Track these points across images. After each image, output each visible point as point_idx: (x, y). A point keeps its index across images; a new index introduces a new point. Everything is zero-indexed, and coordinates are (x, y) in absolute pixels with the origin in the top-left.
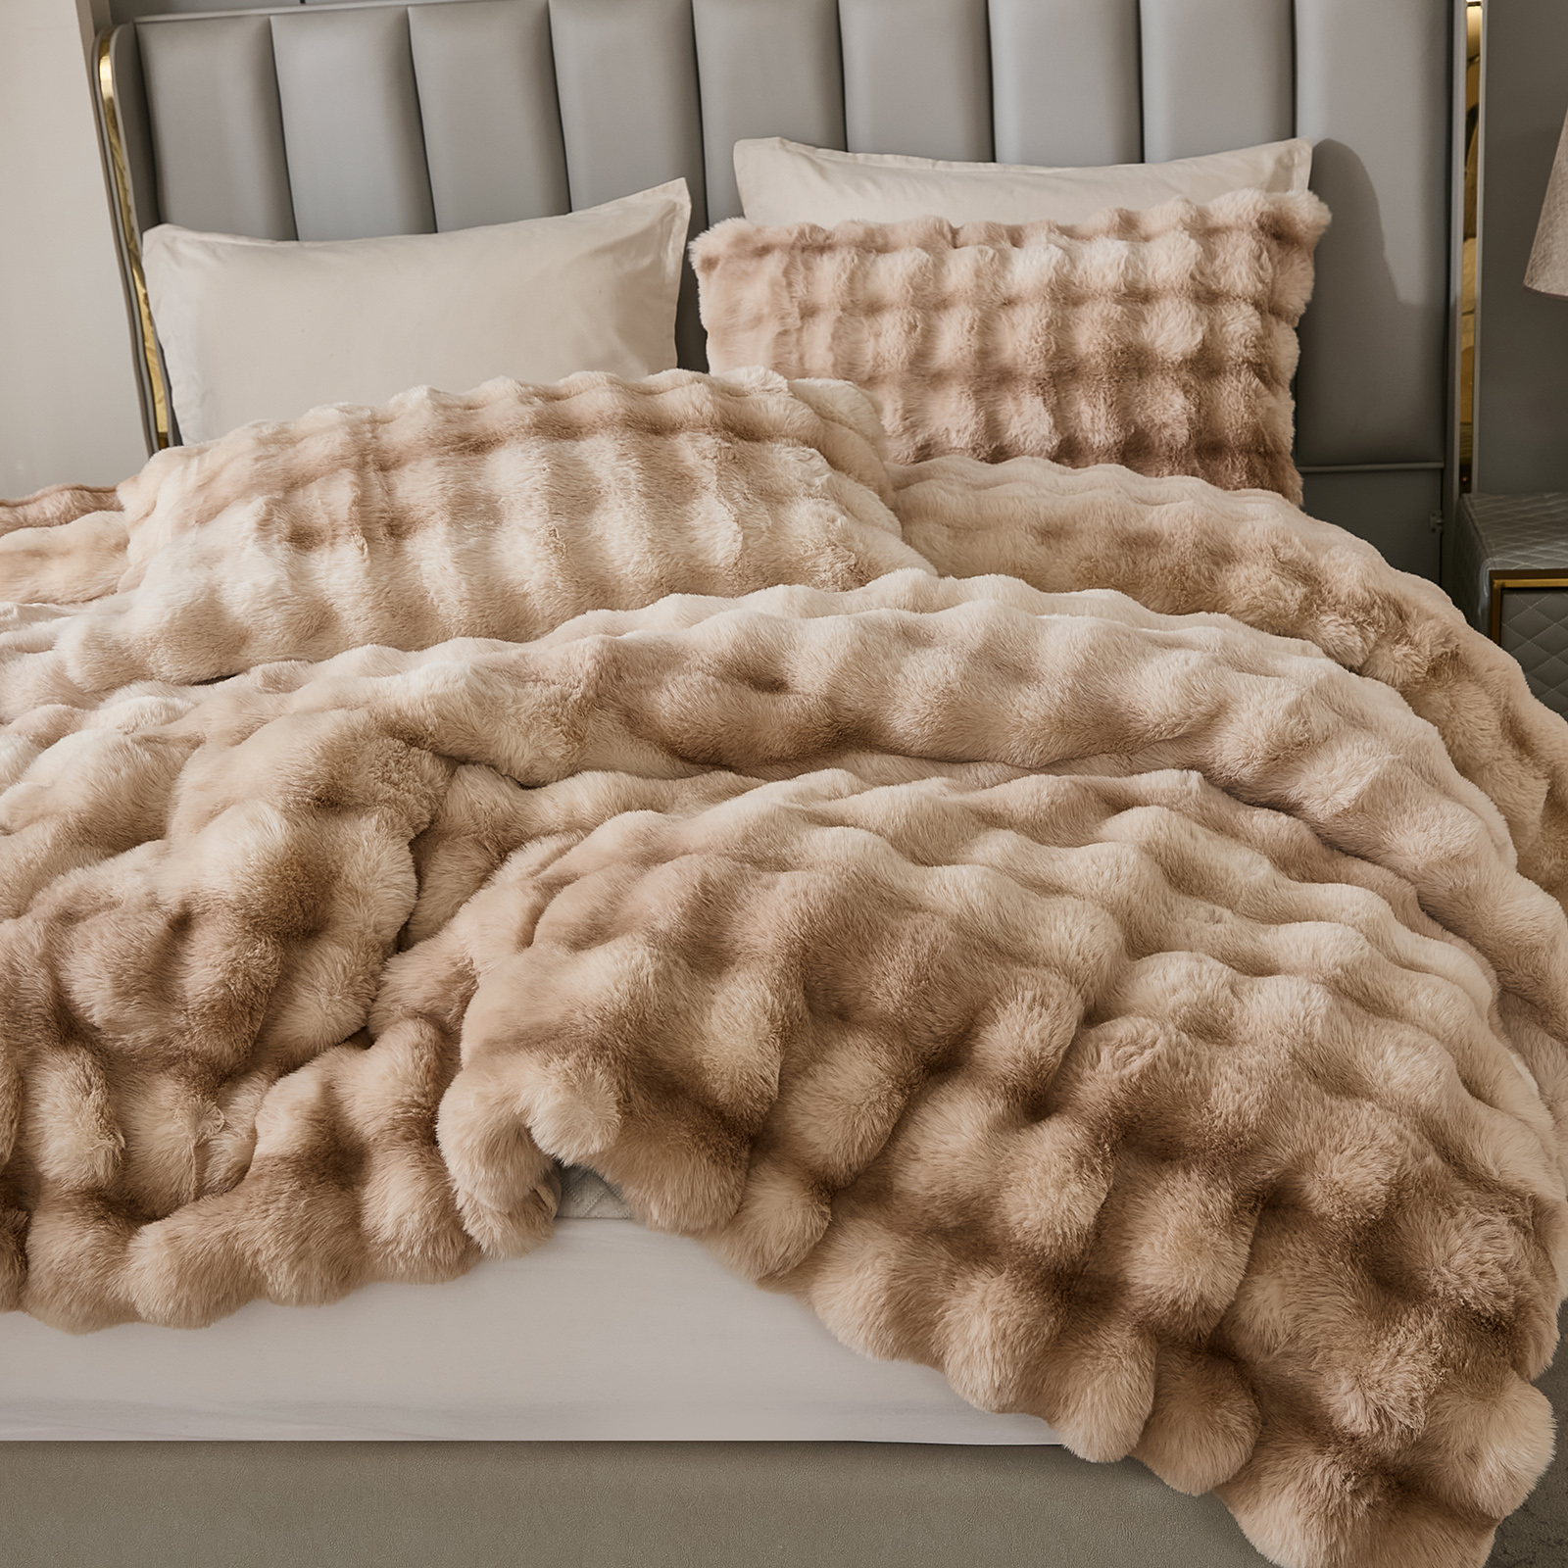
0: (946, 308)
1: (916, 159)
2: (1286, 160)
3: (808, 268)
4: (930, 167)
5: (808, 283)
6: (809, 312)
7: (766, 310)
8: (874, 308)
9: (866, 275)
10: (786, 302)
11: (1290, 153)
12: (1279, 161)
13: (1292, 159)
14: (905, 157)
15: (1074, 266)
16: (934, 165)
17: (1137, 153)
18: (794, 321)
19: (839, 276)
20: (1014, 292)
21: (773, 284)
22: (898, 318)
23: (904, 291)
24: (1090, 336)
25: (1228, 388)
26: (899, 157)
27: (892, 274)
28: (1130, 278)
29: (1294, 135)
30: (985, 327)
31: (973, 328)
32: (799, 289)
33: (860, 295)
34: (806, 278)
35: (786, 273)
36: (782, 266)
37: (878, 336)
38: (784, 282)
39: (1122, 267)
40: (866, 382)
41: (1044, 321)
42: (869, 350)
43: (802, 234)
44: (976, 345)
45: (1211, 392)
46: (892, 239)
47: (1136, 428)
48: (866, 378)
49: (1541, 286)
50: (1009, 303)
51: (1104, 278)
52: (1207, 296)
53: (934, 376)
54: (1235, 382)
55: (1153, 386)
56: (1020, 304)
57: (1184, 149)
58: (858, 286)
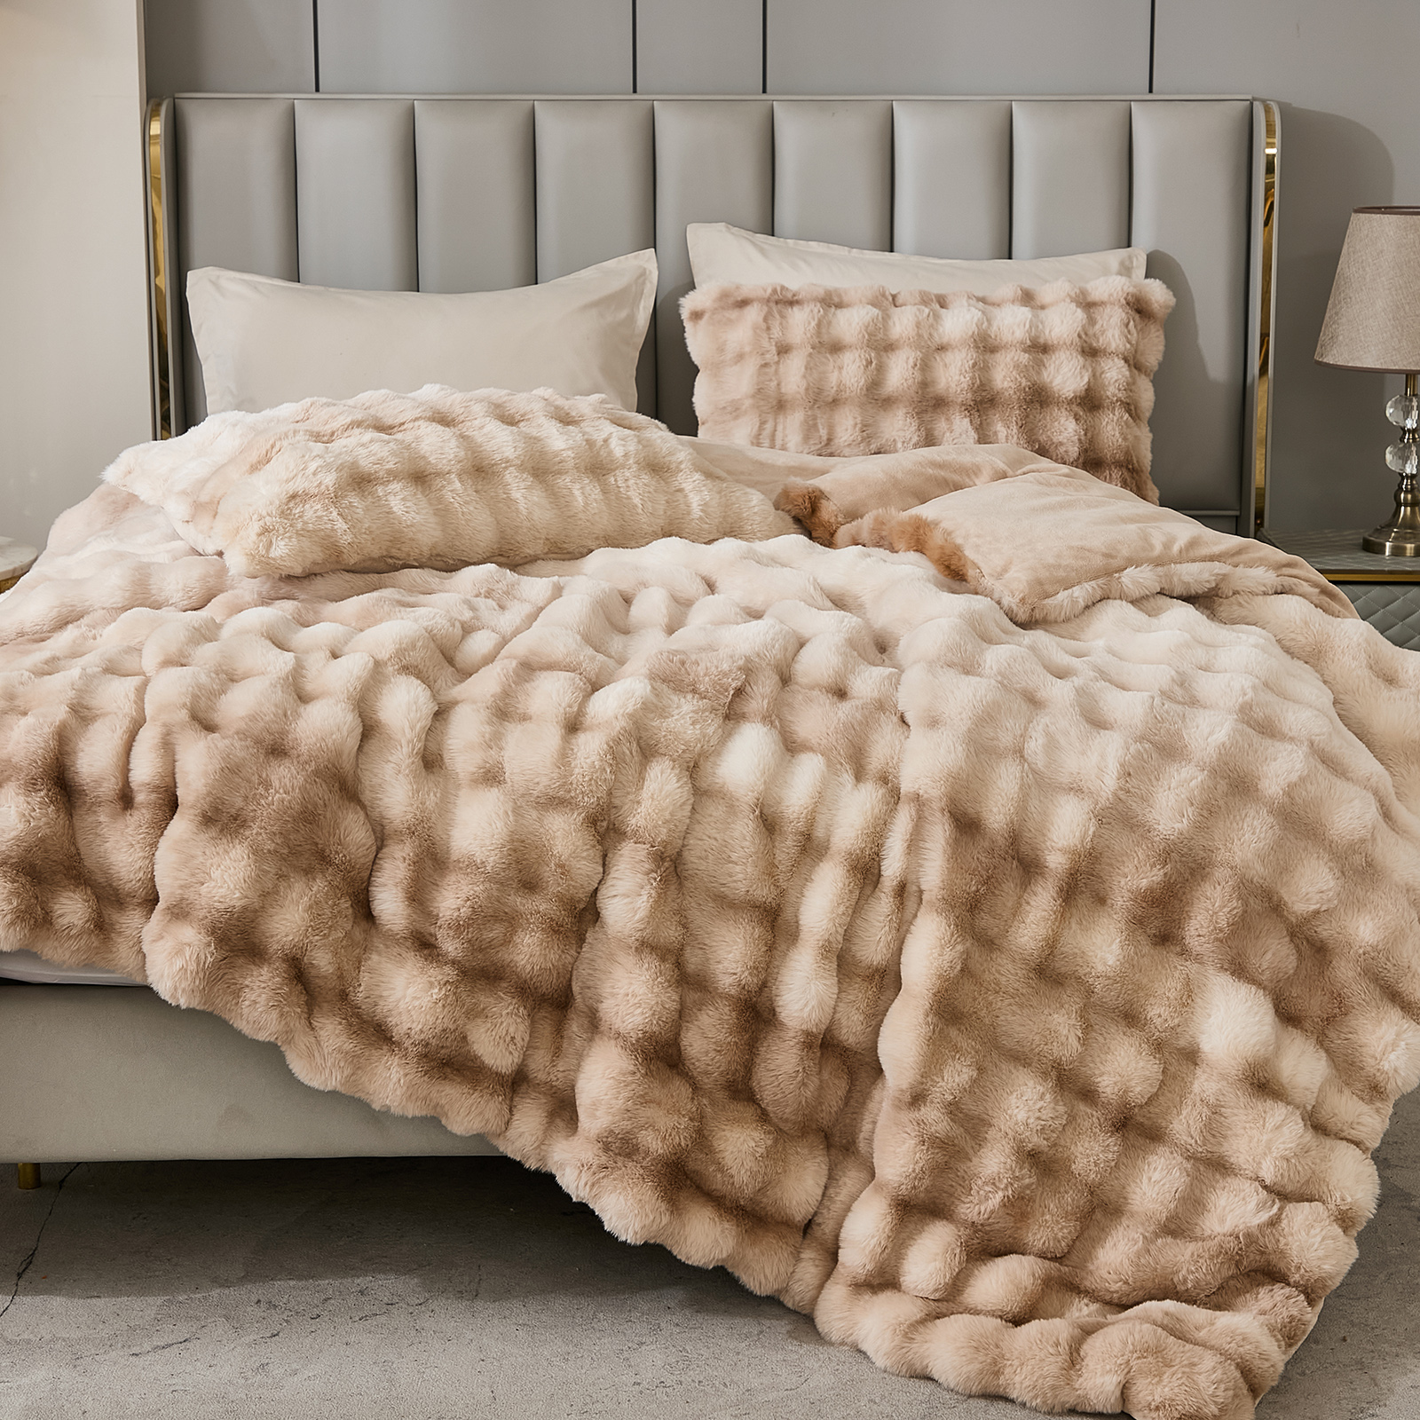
0: (893, 350)
1: (836, 246)
2: (1127, 263)
3: (783, 317)
4: (847, 253)
5: (783, 328)
6: (784, 350)
7: (747, 349)
8: (836, 348)
9: (829, 323)
10: (765, 343)
11: (1130, 258)
12: (1122, 263)
13: (1132, 262)
14: (826, 244)
15: (990, 324)
16: (849, 252)
17: (1007, 252)
18: (772, 356)
19: (809, 323)
20: (945, 340)
21: (755, 328)
22: (857, 355)
23: (860, 336)
24: (1005, 376)
25: (1106, 420)
26: (821, 244)
27: (851, 323)
28: (1033, 334)
29: (1129, 245)
30: (925, 366)
31: (916, 365)
32: (776, 332)
33: (825, 338)
34: (781, 324)
35: (765, 319)
36: (763, 314)
37: (840, 368)
38: (764, 326)
39: (1027, 326)
40: (831, 403)
41: (971, 362)
42: (833, 379)
43: (775, 291)
44: (918, 376)
45: (1094, 421)
46: (846, 299)
47: (1039, 444)
48: (831, 400)
49: (1329, 359)
50: (942, 348)
51: (1013, 333)
52: (1091, 352)
53: (885, 400)
54: (1111, 415)
55: (1051, 414)
56: (950, 350)
57: (1042, 252)
58: (824, 331)
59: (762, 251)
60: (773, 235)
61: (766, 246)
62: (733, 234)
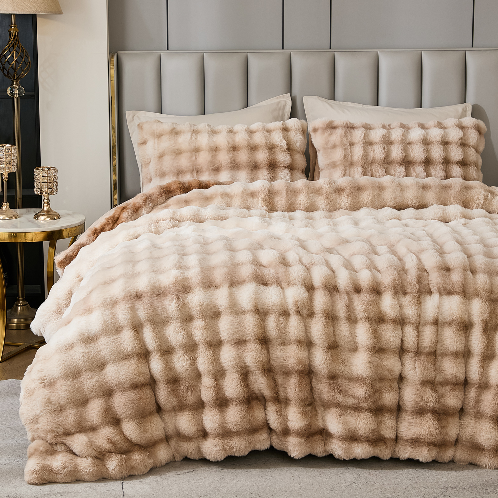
0: (392, 144)
2: (465, 109)
3: (351, 133)
5: (351, 137)
6: (352, 144)
7: (337, 144)
8: (371, 144)
9: (368, 135)
10: (345, 142)
11: (466, 107)
12: (463, 109)
13: (467, 109)
15: (427, 135)
16: (363, 106)
17: (420, 105)
18: (348, 146)
19: (362, 135)
20: (411, 140)
21: (341, 136)
22: (380, 146)
23: (380, 139)
24: (437, 153)
25: (469, 169)
27: (377, 135)
28: (443, 138)
29: (465, 102)
30: (405, 150)
31: (402, 150)
32: (349, 138)
33: (367, 140)
34: (350, 135)
35: (345, 133)
36: (344, 131)
37: (374, 151)
38: (344, 136)
39: (441, 136)
41: (422, 149)
42: (371, 154)
43: (347, 124)
44: (403, 154)
45: (466, 169)
48: (370, 162)
50: (410, 144)
51: (436, 138)
52: (463, 144)
53: (390, 162)
54: (471, 168)
56: (413, 144)
57: (434, 105)
58: (366, 138)
59: (331, 106)
60: (334, 100)
61: (332, 104)
62: (320, 100)
